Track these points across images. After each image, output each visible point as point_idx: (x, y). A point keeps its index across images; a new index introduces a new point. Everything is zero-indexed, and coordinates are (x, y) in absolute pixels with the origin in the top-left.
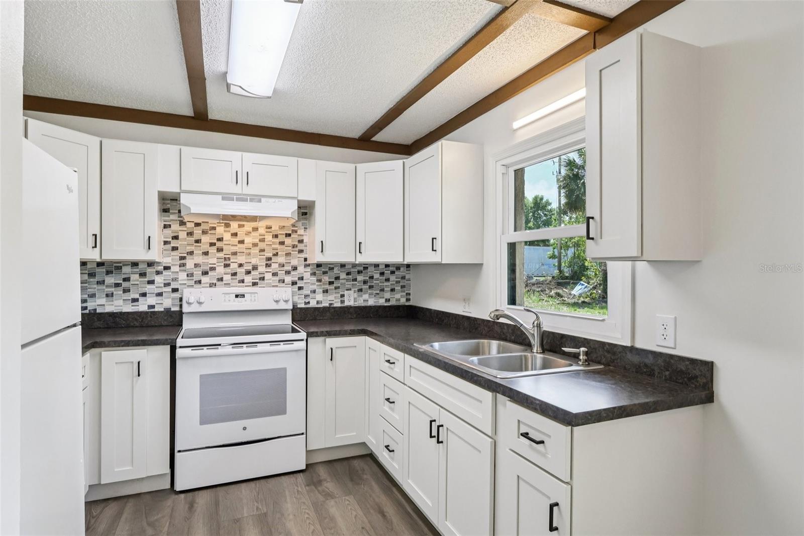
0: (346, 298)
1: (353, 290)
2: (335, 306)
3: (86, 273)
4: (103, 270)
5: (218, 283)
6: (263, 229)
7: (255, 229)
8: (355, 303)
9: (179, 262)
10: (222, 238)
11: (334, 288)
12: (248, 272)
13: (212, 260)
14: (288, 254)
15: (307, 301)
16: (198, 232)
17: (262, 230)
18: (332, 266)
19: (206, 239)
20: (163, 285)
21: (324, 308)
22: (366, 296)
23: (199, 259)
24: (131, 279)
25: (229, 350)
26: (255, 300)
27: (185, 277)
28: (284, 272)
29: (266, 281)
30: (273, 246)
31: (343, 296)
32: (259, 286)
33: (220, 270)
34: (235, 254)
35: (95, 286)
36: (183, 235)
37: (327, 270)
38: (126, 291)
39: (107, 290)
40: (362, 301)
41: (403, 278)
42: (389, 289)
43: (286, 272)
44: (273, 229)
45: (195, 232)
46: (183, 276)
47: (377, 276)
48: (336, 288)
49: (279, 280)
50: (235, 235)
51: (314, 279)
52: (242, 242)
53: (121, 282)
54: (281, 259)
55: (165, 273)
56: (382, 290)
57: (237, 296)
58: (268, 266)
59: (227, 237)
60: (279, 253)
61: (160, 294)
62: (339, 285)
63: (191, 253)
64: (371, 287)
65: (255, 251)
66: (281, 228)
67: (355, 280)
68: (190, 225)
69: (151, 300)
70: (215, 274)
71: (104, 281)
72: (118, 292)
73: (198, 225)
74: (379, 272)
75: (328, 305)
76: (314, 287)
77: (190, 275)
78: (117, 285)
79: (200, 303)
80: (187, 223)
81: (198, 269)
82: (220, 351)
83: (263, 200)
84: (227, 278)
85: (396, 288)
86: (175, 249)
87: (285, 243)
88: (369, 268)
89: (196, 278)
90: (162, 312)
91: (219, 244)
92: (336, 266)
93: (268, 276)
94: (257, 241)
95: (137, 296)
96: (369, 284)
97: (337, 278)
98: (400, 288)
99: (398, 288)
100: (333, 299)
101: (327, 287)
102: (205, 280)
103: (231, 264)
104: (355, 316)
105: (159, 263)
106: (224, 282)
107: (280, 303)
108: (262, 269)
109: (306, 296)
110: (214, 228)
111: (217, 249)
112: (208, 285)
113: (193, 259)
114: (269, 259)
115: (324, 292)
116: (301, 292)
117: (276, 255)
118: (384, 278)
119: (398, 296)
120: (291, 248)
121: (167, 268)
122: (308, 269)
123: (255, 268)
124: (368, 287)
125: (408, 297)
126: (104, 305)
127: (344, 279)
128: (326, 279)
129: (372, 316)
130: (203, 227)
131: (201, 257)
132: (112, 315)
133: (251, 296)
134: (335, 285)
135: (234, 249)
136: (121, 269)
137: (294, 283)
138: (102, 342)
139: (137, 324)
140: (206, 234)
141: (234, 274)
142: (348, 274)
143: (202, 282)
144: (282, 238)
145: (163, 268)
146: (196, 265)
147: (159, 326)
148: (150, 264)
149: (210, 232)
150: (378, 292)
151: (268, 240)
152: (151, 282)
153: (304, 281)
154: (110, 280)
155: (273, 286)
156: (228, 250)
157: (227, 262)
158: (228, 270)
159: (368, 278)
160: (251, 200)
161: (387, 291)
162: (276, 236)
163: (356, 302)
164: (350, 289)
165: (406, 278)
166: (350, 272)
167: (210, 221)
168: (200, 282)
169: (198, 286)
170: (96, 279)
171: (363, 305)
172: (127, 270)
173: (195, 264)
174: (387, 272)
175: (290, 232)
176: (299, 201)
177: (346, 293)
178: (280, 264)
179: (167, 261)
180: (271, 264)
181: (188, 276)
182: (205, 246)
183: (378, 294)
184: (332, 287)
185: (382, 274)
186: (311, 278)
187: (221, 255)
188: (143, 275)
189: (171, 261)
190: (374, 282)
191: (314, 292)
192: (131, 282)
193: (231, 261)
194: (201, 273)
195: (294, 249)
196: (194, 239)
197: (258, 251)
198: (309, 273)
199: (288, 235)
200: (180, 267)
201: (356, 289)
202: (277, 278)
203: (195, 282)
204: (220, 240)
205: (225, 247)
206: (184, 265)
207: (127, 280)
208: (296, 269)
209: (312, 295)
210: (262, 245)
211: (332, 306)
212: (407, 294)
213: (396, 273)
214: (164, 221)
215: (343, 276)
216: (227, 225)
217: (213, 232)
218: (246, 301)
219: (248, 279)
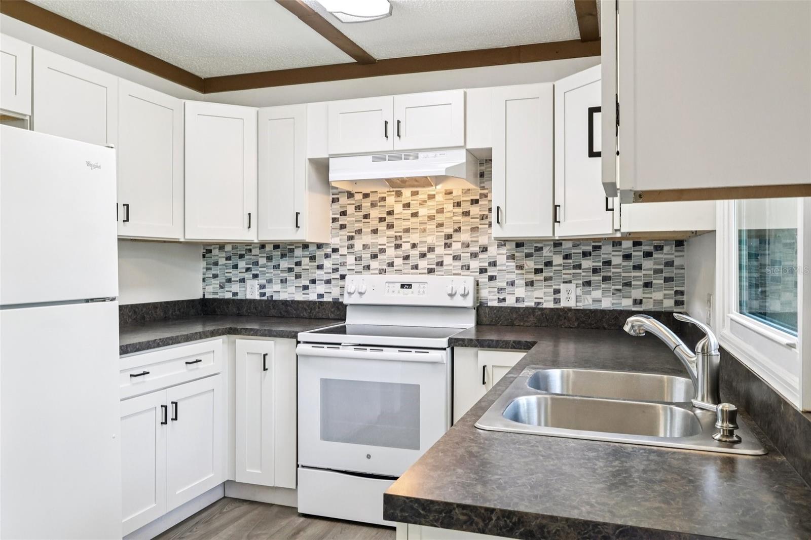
0: (562, 296)
1: (574, 282)
2: (544, 306)
3: (265, 257)
4: (278, 253)
5: (389, 269)
6: (441, 195)
7: (431, 197)
8: (578, 304)
9: (347, 243)
10: (393, 211)
11: (542, 278)
12: (423, 255)
13: (381, 240)
14: (474, 229)
15: (502, 298)
16: (366, 204)
17: (439, 198)
18: (539, 245)
19: (375, 213)
20: (331, 271)
21: (527, 308)
22: (597, 294)
23: (367, 238)
24: (302, 263)
25: (351, 352)
26: (424, 292)
27: (354, 262)
28: (469, 254)
29: (445, 268)
30: (454, 218)
31: (557, 291)
32: (436, 273)
33: (391, 252)
34: (407, 231)
35: (272, 271)
36: (351, 210)
37: (533, 251)
38: (298, 276)
39: (281, 275)
40: (591, 302)
41: (669, 264)
42: (641, 283)
43: (471, 254)
44: (454, 194)
45: (363, 205)
46: (351, 260)
47: (617, 260)
48: (546, 279)
49: (462, 266)
50: (407, 206)
51: (512, 264)
52: (415, 215)
53: (293, 266)
54: (465, 236)
55: (334, 256)
56: (628, 284)
57: (403, 286)
58: (447, 246)
59: (398, 209)
60: (462, 228)
61: (328, 282)
62: (552, 274)
63: (359, 231)
64: (606, 279)
65: (432, 226)
66: (465, 193)
67: (579, 267)
68: (358, 197)
69: (321, 288)
70: (385, 257)
71: (279, 265)
72: (291, 277)
73: (366, 196)
74: (621, 253)
75: (533, 304)
76: (512, 277)
77: (358, 259)
78: (290, 270)
79: (361, 294)
80: (356, 195)
81: (366, 251)
82: (341, 351)
83: (421, 155)
84: (398, 262)
85: (654, 282)
86: (343, 227)
87: (471, 214)
88: (602, 247)
89: (364, 263)
90: (330, 302)
91: (389, 219)
92: (545, 245)
93: (448, 260)
94: (433, 212)
95: (307, 283)
96: (602, 274)
97: (549, 264)
98: (662, 282)
99: (658, 281)
100: (542, 295)
101: (532, 277)
102: (374, 264)
103: (403, 244)
104: (576, 324)
105: (327, 244)
106: (395, 268)
107: (455, 298)
108: (440, 250)
109: (500, 290)
110: (384, 199)
111: (388, 225)
112: (377, 272)
113: (361, 238)
114: (449, 237)
115: (527, 285)
116: (493, 283)
117: (458, 230)
118: (631, 264)
119: (658, 296)
120: (478, 220)
121: (335, 250)
122: (504, 250)
123: (431, 249)
124: (601, 278)
125: (679, 298)
126: (279, 292)
127: (560, 265)
128: (530, 264)
129: (606, 326)
130: (373, 198)
131: (370, 236)
132: (285, 303)
133: (420, 287)
134: (544, 274)
135: (406, 224)
136: (294, 252)
137: (483, 271)
138: (236, 328)
139: (306, 315)
140: (375, 207)
141: (407, 258)
142: (566, 257)
143: (371, 268)
144: (466, 206)
145: (331, 250)
146: (365, 247)
147: (326, 319)
148: (319, 246)
149: (379, 204)
150: (620, 287)
151: (448, 210)
152: (320, 267)
153: (498, 268)
154: (285, 264)
155: (455, 274)
156: (400, 225)
157: (399, 242)
158: (400, 252)
159: (601, 264)
160: (407, 158)
161: (637, 287)
162: (458, 204)
163: (581, 302)
164: (570, 282)
165: (676, 263)
166: (570, 254)
167: (379, 190)
168: (368, 267)
169: (366, 272)
170: (273, 264)
171: (592, 308)
172: (298, 252)
173: (364, 245)
174: (637, 254)
175: (478, 197)
176: (469, 151)
177: (563, 287)
178: (463, 244)
179: (335, 241)
180: (451, 244)
181: (356, 260)
182: (374, 223)
183: (619, 290)
184: (540, 277)
185: (627, 257)
186: (507, 264)
187: (391, 233)
188: (313, 258)
189: (339, 242)
190: (613, 270)
191: (512, 284)
192: (303, 267)
193: (404, 240)
194: (369, 255)
195: (483, 222)
196: (362, 214)
197: (435, 227)
198: (505, 256)
199: (475, 202)
200: (348, 248)
201: (581, 282)
202: (459, 264)
203: (364, 267)
204: (390, 213)
205: (396, 223)
206: (351, 247)
207: (298, 264)
208: (486, 250)
209: (509, 289)
210: (440, 218)
211: (540, 306)
212: (677, 293)
213: (655, 256)
214: (333, 194)
215: (558, 260)
216: (399, 194)
217: (382, 203)
218: (412, 293)
219: (423, 264)
